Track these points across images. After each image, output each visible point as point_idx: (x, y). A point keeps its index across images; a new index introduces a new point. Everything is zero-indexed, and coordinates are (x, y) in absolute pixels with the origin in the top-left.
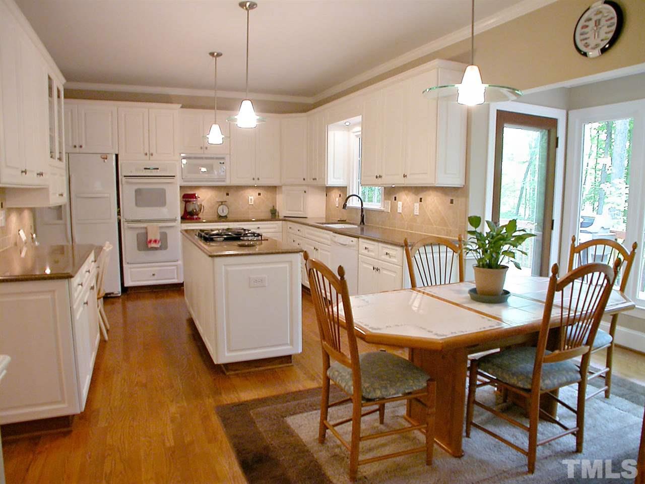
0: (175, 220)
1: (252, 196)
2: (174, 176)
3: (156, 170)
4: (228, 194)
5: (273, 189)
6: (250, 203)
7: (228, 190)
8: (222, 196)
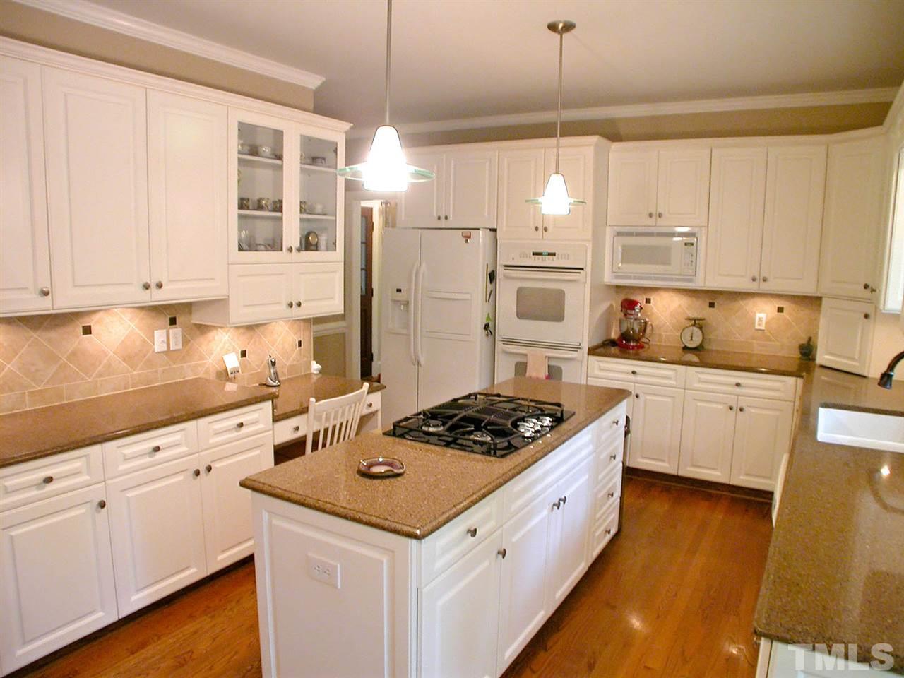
0: (576, 348)
1: (762, 313)
2: (582, 269)
3: (551, 257)
4: (712, 305)
5: (812, 302)
6: (757, 327)
7: (712, 297)
8: (697, 309)
